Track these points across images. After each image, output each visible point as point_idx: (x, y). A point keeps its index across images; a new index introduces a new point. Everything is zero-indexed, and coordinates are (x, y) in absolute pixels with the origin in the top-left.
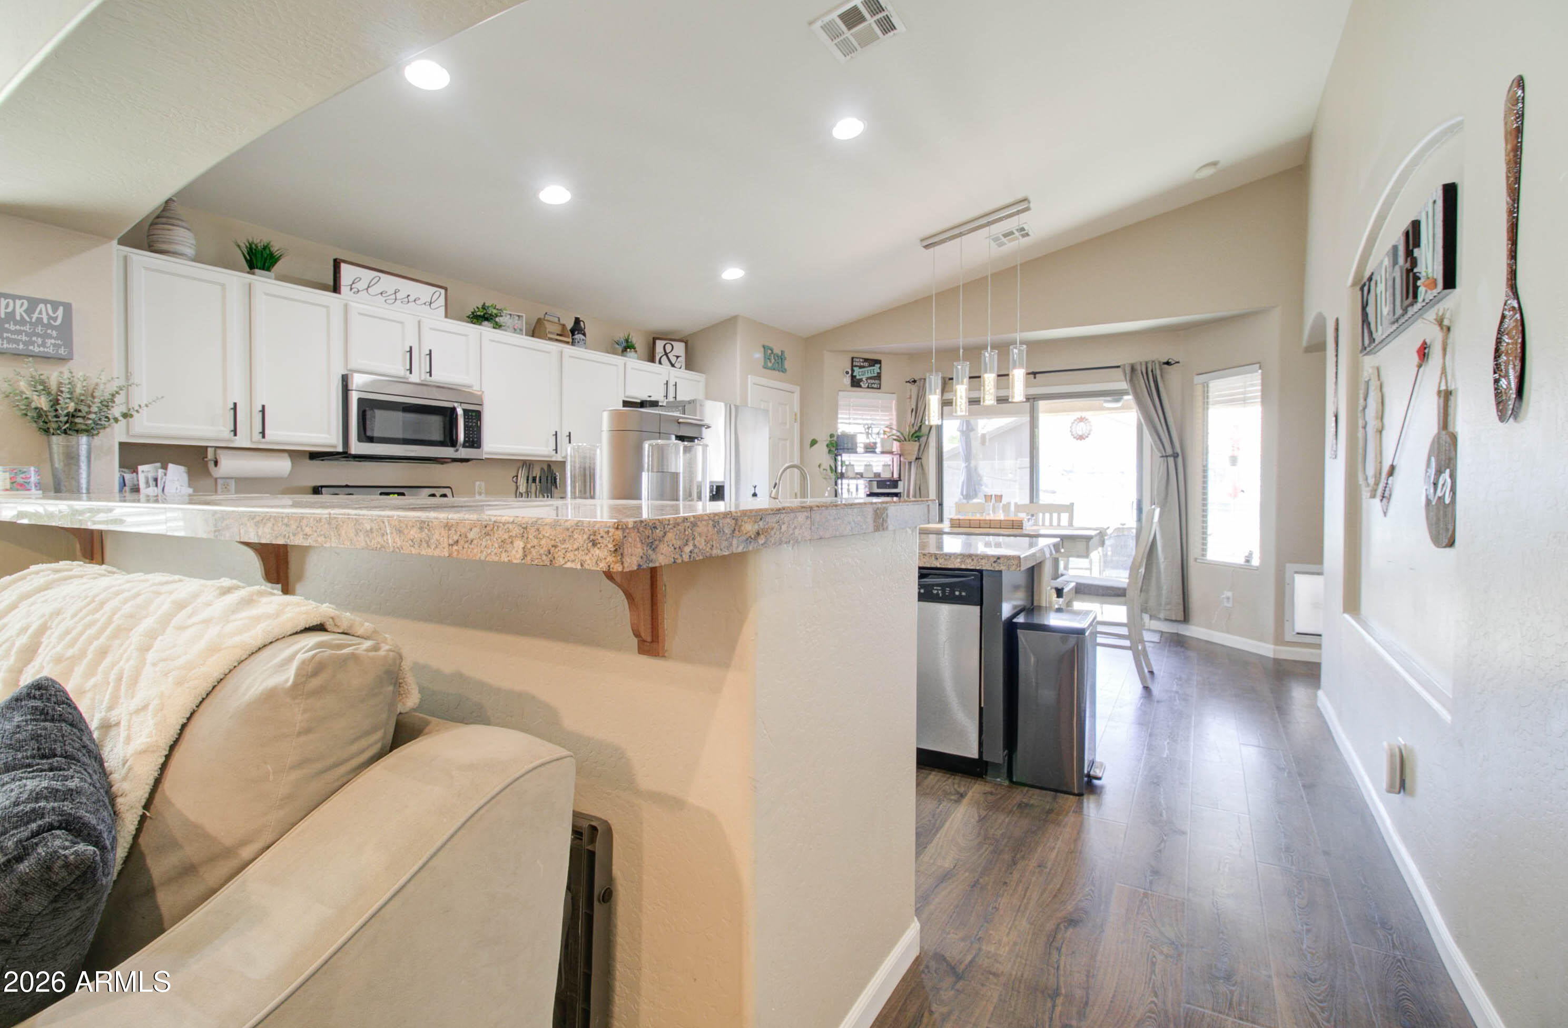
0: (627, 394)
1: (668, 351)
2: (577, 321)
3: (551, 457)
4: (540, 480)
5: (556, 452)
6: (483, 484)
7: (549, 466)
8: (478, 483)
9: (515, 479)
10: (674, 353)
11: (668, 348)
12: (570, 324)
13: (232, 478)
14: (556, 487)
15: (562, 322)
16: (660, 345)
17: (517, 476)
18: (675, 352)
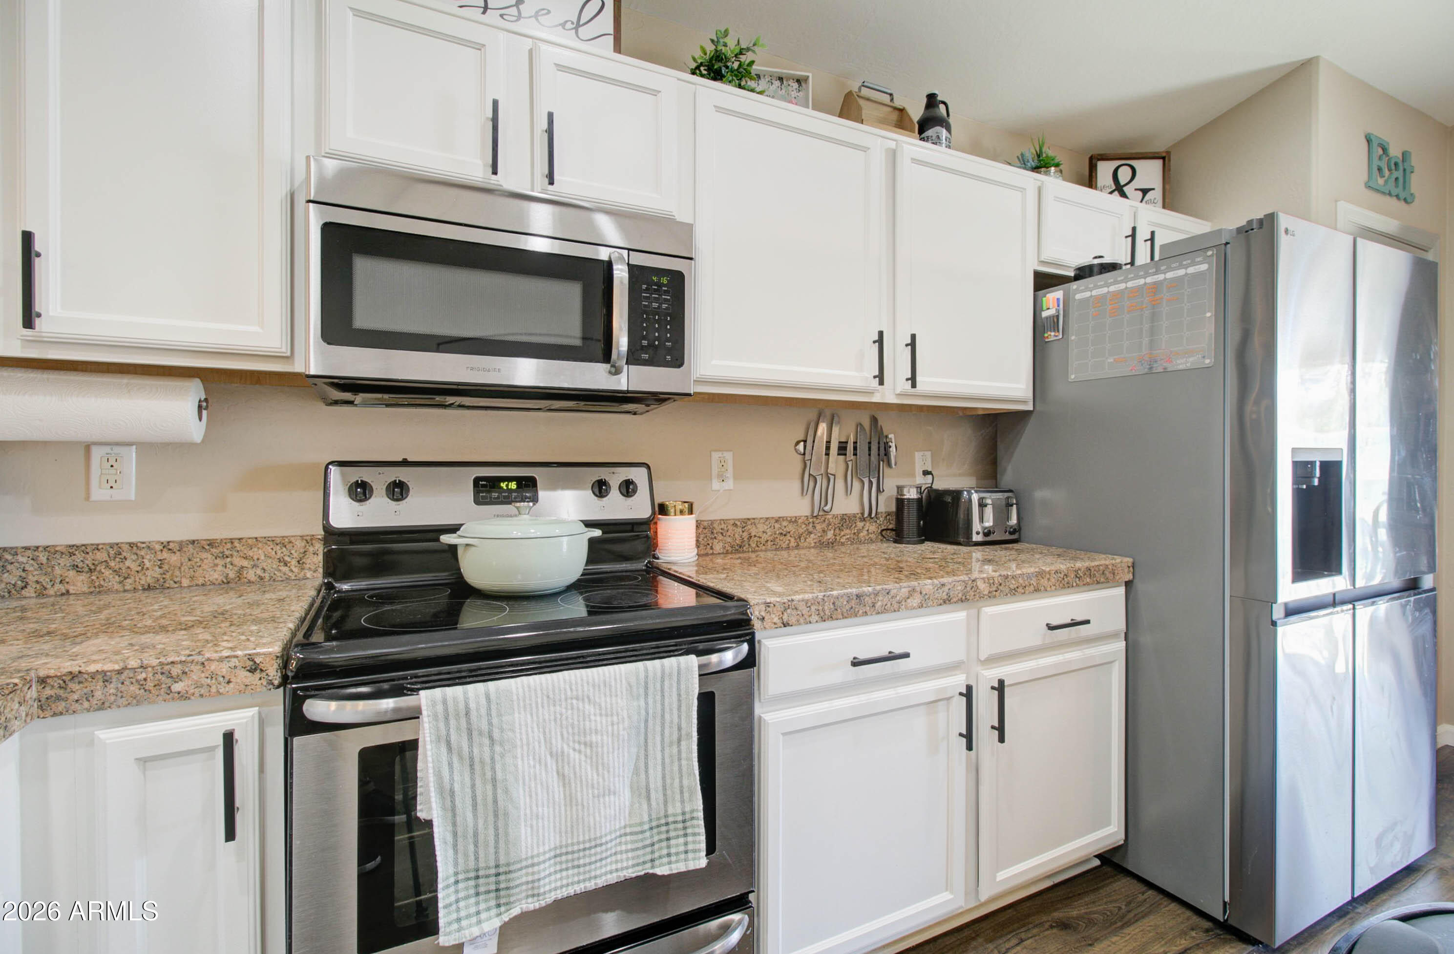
0: (1046, 256)
1: (1123, 180)
2: (932, 100)
3: (871, 393)
4: (855, 448)
5: (881, 383)
6: (729, 456)
7: (874, 420)
8: (716, 456)
9: (801, 446)
10: (1136, 183)
11: (1124, 175)
12: (916, 112)
13: (129, 444)
14: (889, 465)
15: (898, 103)
16: (1105, 170)
17: (805, 441)
18: (1141, 182)
